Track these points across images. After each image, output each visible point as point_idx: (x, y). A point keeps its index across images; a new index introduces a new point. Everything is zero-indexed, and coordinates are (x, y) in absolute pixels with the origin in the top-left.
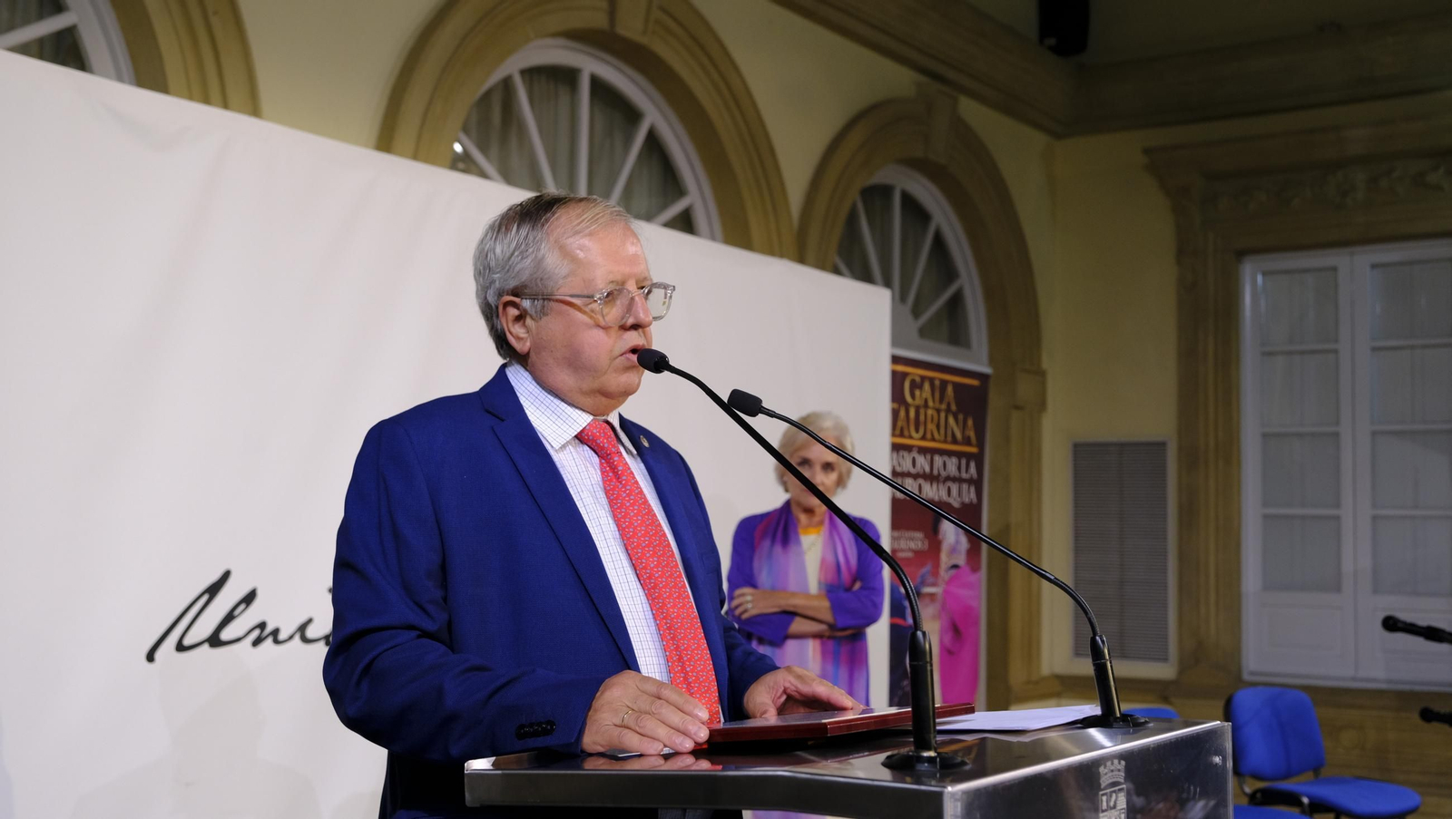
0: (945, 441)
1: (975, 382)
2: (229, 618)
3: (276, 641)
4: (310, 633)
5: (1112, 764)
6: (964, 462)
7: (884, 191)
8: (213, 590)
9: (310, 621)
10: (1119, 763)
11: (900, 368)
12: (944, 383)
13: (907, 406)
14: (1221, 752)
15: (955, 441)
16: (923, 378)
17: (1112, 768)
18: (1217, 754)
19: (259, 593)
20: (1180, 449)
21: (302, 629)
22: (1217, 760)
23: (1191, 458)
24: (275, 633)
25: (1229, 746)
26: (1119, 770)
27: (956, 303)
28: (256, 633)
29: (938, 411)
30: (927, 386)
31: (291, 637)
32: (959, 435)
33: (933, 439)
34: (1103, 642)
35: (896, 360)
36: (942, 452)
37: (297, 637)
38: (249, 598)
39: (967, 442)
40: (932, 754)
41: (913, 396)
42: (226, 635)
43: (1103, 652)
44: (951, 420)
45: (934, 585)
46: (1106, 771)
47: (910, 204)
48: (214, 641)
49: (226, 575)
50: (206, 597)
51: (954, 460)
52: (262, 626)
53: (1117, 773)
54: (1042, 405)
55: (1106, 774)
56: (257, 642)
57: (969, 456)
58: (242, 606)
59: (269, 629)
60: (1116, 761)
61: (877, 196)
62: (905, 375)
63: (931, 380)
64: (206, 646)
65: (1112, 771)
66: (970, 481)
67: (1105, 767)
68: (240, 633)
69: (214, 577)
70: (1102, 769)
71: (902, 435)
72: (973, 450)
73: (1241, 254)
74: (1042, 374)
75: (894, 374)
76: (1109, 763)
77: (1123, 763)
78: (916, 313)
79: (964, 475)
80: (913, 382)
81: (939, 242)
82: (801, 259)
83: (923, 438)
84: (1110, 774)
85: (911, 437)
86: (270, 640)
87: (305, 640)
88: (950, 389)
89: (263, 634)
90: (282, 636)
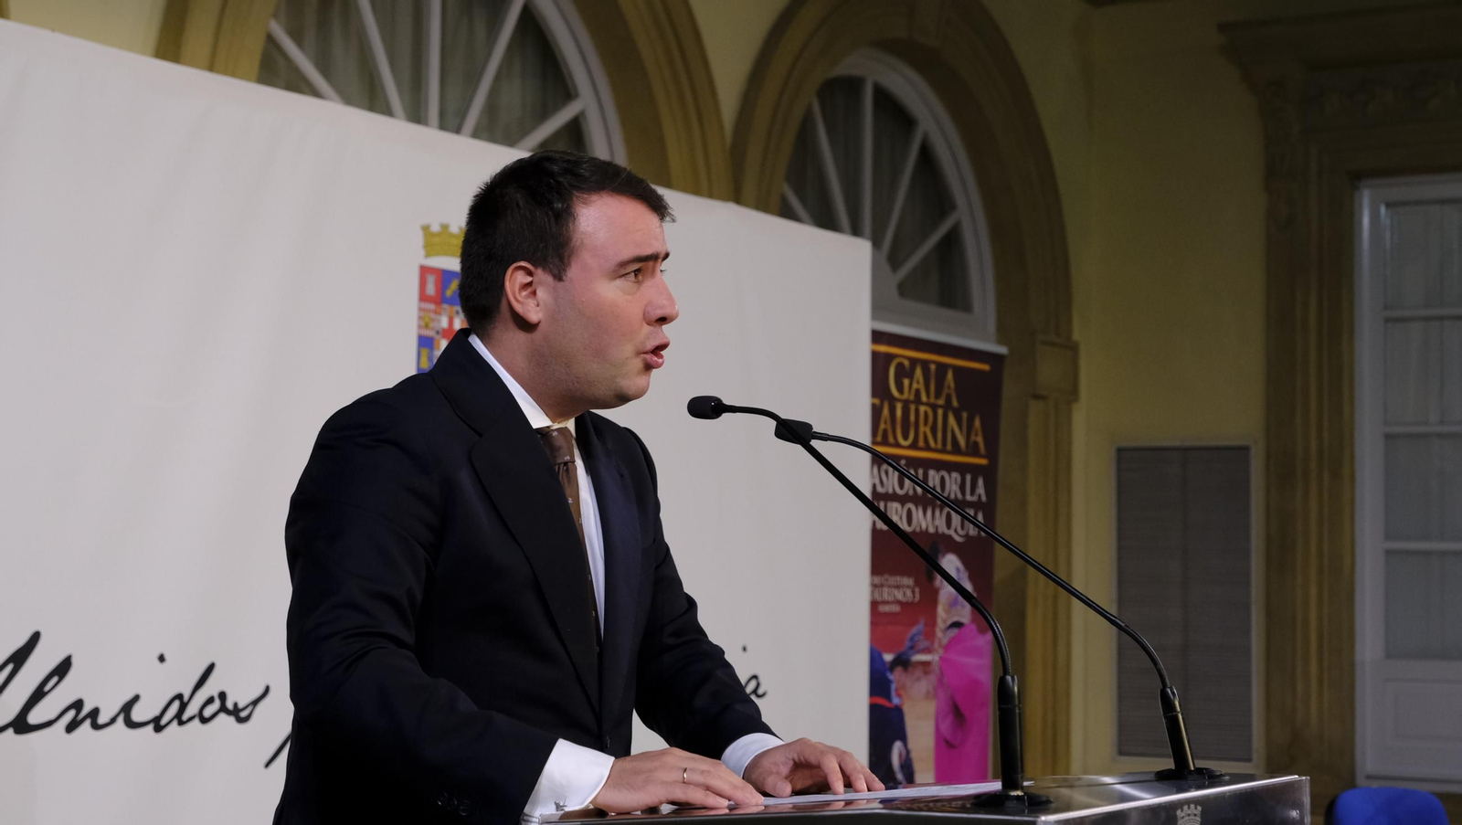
0: (943, 451)
1: (985, 367)
2: (38, 695)
3: (96, 726)
4: (138, 714)
5: (1189, 808)
6: (968, 477)
7: (852, 86)
8: (19, 658)
9: (136, 698)
10: (1196, 808)
11: (883, 349)
12: (942, 368)
13: (892, 400)
14: (1297, 805)
15: (956, 450)
16: (914, 362)
17: (1189, 812)
18: (1294, 809)
19: (74, 660)
20: (1268, 456)
21: (127, 708)
22: (1294, 814)
23: (1284, 471)
24: (94, 713)
25: (1307, 800)
26: (1195, 815)
27: (951, 243)
28: (72, 713)
29: (934, 407)
30: (918, 372)
31: (113, 721)
32: (962, 441)
33: (928, 448)
34: (1173, 693)
35: (877, 337)
36: (940, 465)
37: (121, 720)
38: (63, 669)
39: (973, 450)
40: (1019, 793)
41: (900, 388)
42: (34, 717)
43: (1174, 704)
44: (952, 420)
45: (928, 650)
46: (1183, 814)
47: (886, 101)
48: (21, 725)
49: (35, 638)
50: (10, 667)
51: (955, 475)
52: (78, 705)
53: (1194, 818)
54: (1073, 393)
55: (1183, 817)
56: (71, 728)
57: (975, 471)
58: (55, 679)
59: (86, 709)
60: (1192, 806)
61: (841, 92)
62: (890, 357)
63: (925, 364)
64: (11, 731)
65: (1189, 815)
66: (977, 505)
67: (1182, 811)
68: (52, 716)
69: (20, 641)
70: (1179, 812)
71: (885, 442)
72: (983, 462)
73: (1358, 178)
74: (1073, 348)
75: (875, 355)
76: (1186, 807)
77: (1199, 808)
78: (894, 260)
79: (968, 497)
80: (900, 367)
81: (926, 155)
82: (737, 197)
83: (914, 446)
84: (1187, 818)
85: (898, 445)
86: (88, 723)
87: (131, 724)
88: (950, 375)
89: (81, 716)
90: (102, 719)
